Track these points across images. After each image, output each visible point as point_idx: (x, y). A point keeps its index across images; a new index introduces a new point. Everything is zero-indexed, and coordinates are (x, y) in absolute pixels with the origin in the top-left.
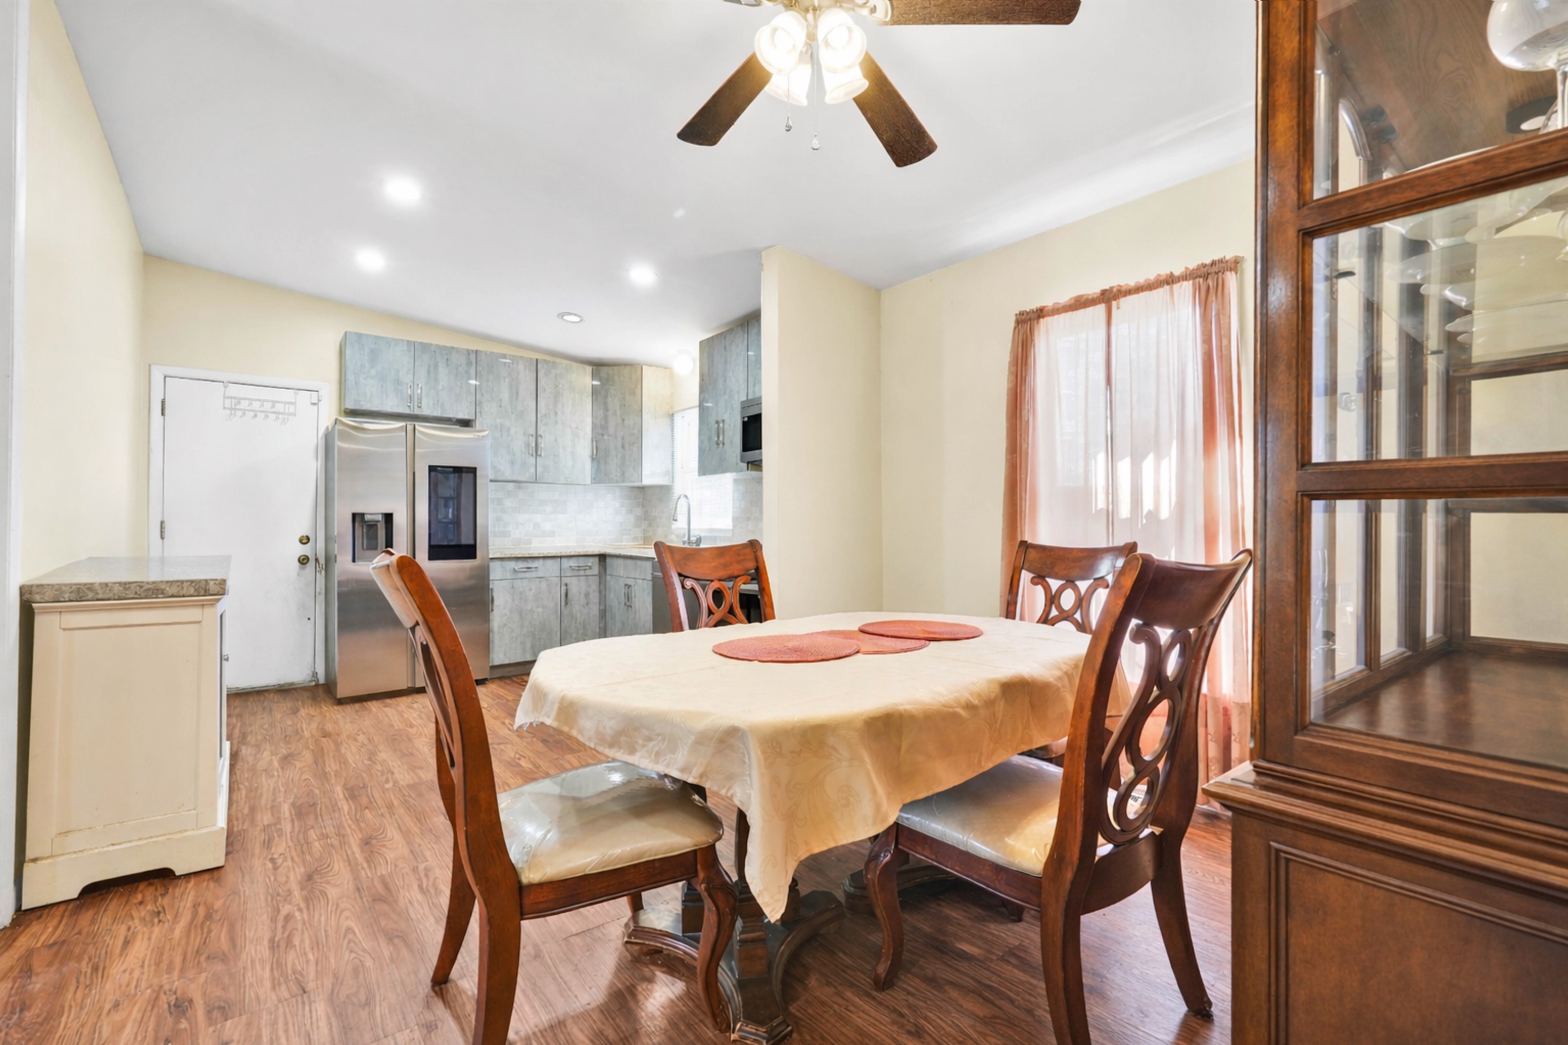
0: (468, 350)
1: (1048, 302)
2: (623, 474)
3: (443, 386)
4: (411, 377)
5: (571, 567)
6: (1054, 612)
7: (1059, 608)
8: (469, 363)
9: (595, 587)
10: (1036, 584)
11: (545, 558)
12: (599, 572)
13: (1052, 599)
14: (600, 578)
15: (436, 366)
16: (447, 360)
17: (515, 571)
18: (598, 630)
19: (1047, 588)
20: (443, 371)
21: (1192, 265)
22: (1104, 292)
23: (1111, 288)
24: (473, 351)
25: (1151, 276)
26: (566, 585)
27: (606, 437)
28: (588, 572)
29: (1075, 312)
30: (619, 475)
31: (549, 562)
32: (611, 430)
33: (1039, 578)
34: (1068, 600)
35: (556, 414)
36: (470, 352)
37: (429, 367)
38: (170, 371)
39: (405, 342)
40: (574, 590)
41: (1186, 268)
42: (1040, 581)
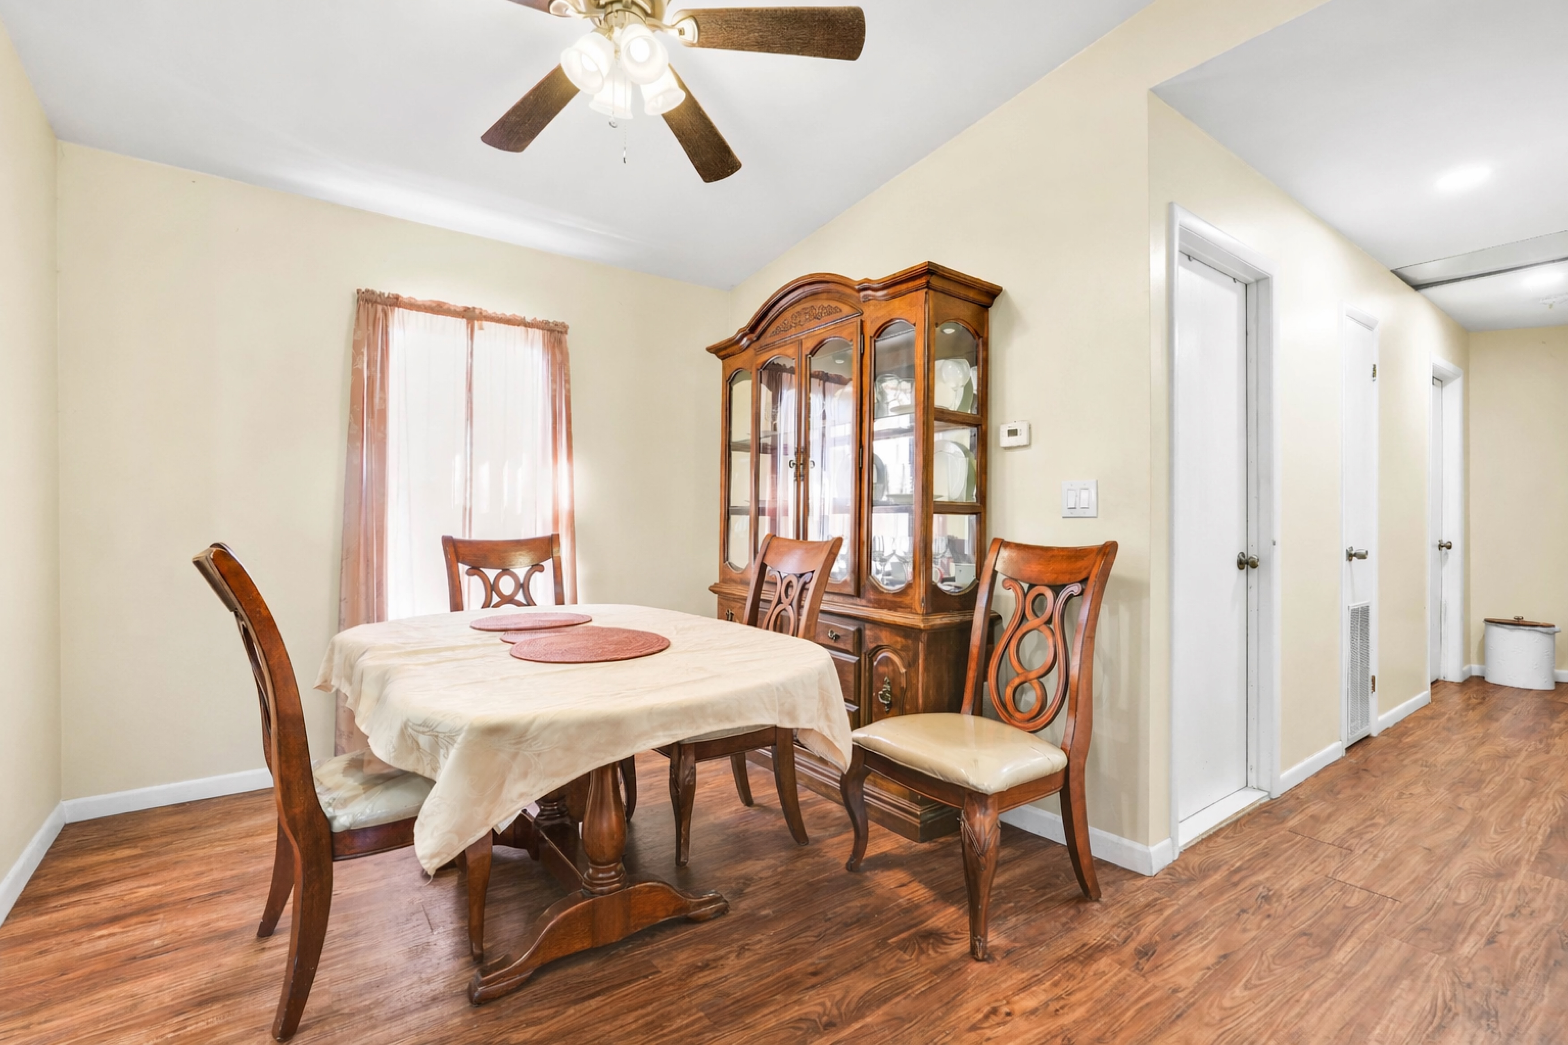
1: (405, 294)
6: (496, 599)
7: (500, 594)
10: (473, 575)
13: (492, 588)
19: (484, 579)
21: (540, 318)
22: (467, 309)
23: (474, 308)
25: (509, 313)
29: (435, 316)
33: (475, 570)
34: (507, 585)
41: (535, 318)
42: (476, 571)
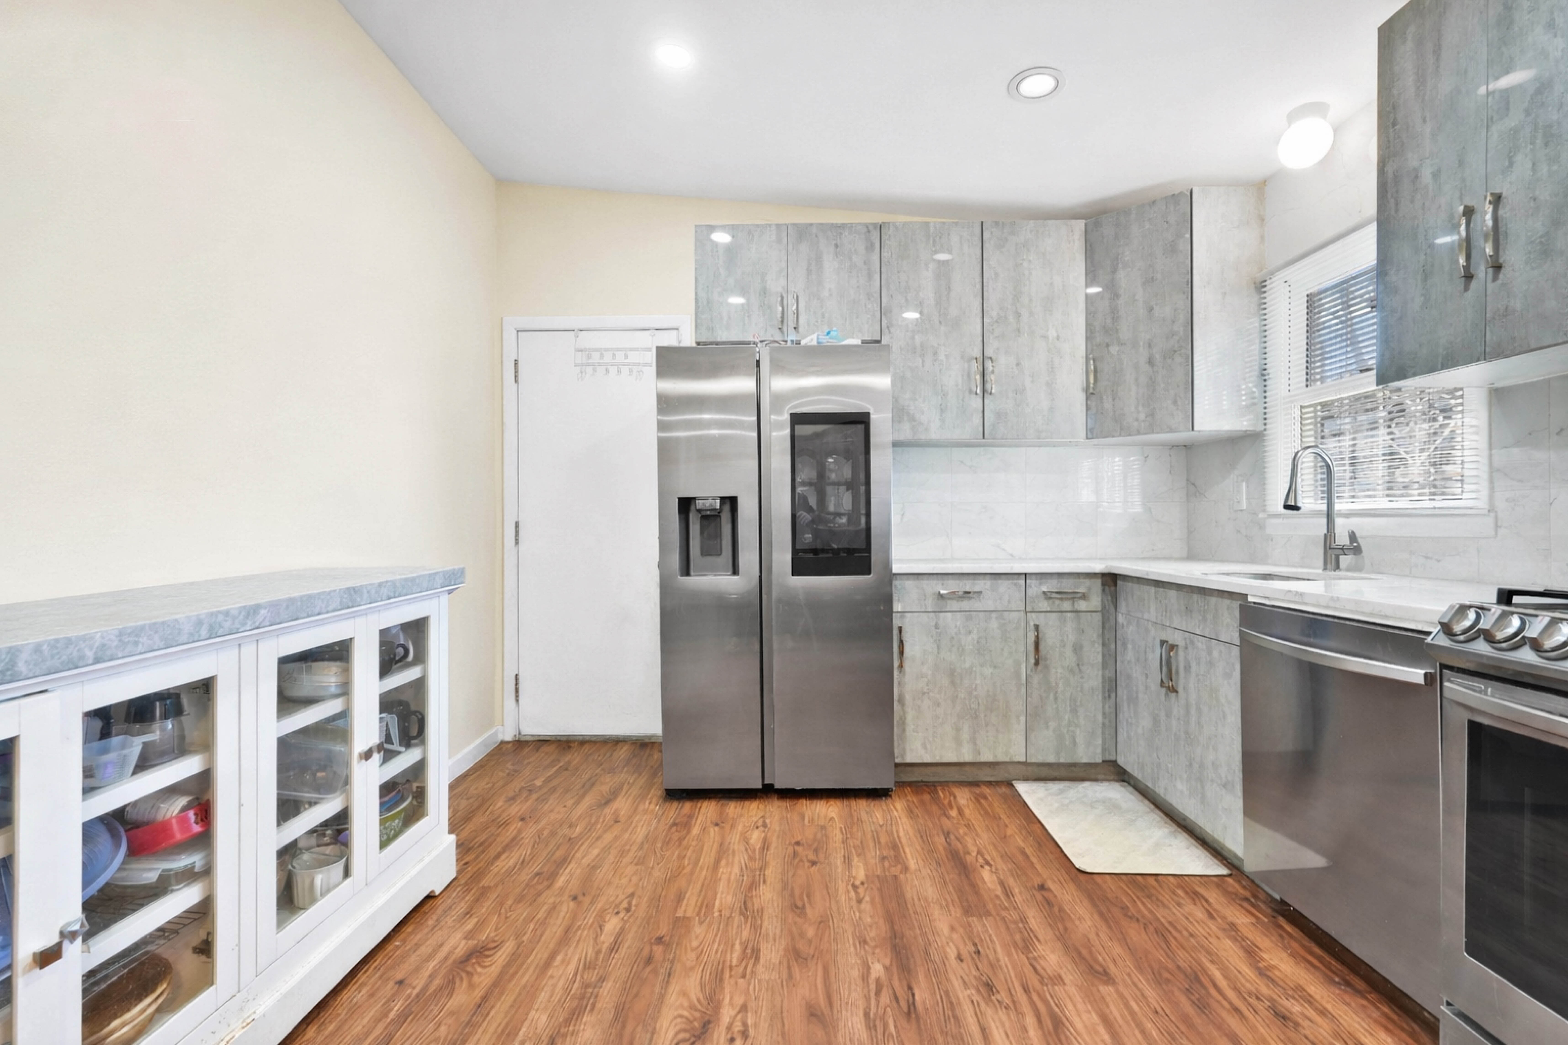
0: (867, 226)
2: (1152, 415)
3: (830, 290)
4: (783, 282)
5: (1044, 593)
8: (870, 248)
9: (1093, 634)
11: (996, 575)
12: (1103, 607)
14: (1103, 616)
15: (819, 259)
16: (836, 246)
17: (941, 597)
18: (1100, 718)
20: (830, 264)
24: (875, 225)
26: (1037, 627)
27: (1114, 349)
28: (1082, 605)
30: (1142, 416)
31: (1004, 585)
32: (1125, 333)
35: (1018, 315)
36: (871, 228)
37: (809, 264)
38: (524, 322)
39: (774, 228)
40: (1050, 637)
